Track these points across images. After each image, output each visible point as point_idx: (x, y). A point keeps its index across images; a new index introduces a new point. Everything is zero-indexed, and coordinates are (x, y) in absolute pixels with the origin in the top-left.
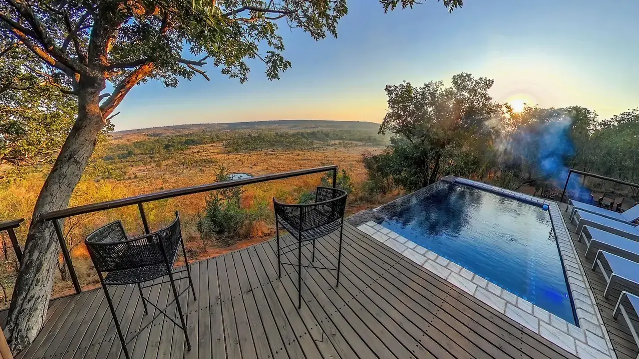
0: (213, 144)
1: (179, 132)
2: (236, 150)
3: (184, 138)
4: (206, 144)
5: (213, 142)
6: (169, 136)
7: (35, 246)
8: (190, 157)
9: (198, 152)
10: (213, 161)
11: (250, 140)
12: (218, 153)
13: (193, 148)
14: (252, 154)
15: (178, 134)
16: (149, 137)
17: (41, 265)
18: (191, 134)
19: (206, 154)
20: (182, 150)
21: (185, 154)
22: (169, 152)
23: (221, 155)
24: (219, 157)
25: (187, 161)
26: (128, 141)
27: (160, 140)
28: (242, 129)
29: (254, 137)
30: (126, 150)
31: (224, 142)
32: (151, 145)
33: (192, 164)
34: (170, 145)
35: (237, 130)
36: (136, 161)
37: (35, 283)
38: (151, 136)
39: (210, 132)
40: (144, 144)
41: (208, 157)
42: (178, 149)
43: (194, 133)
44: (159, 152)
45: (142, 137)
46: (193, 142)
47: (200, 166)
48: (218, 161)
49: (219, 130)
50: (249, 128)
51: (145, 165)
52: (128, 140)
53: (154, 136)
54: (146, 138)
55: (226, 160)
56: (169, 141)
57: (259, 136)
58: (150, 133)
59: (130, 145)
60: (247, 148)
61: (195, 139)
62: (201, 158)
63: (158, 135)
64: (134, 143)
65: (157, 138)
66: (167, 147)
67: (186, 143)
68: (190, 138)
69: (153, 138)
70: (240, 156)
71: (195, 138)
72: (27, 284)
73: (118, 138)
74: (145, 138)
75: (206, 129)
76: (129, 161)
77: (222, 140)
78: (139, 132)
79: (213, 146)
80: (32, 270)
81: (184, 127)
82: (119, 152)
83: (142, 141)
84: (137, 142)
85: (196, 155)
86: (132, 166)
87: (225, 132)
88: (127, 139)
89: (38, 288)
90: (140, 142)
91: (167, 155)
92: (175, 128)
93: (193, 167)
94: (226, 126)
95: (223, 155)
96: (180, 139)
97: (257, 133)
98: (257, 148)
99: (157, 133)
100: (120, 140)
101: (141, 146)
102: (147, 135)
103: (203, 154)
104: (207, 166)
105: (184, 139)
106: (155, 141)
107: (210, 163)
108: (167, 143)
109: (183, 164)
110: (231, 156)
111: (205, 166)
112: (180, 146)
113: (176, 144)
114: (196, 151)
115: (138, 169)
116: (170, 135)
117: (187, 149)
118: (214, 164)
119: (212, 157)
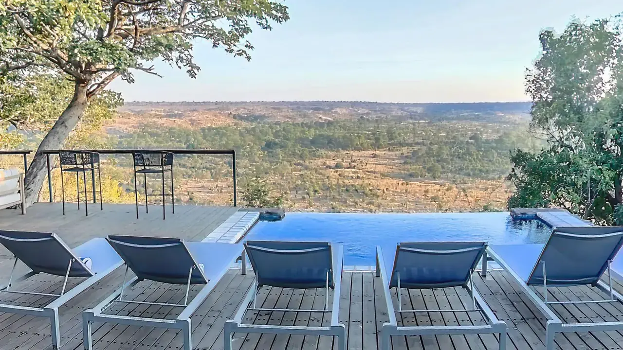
0: (377, 152)
1: (305, 116)
2: (429, 170)
3: (312, 130)
4: (359, 150)
5: (377, 145)
6: (279, 125)
7: (35, 166)
8: (314, 176)
9: (338, 166)
10: (367, 191)
11: (473, 149)
12: (384, 175)
13: (328, 157)
14: (470, 185)
15: (300, 120)
16: (235, 121)
17: (37, 175)
18: (330, 123)
19: (354, 173)
20: (301, 157)
21: (306, 168)
22: (272, 159)
23: (387, 181)
24: (383, 183)
25: (308, 184)
26: (192, 124)
27: (258, 130)
28: (459, 118)
29: (487, 141)
30: (184, 141)
31: (405, 150)
32: (237, 137)
33: (316, 191)
34: (276, 144)
35: (444, 123)
36: (199, 168)
37: (32, 182)
38: (241, 118)
39: (377, 121)
40: (224, 135)
41: (359, 182)
42: (294, 154)
43: (337, 122)
44: (250, 156)
45: (222, 118)
46: (331, 143)
47: (334, 199)
48: (379, 193)
49: (400, 119)
50: (477, 118)
51: (215, 178)
52: (192, 122)
53: (246, 119)
54: (230, 121)
55: (400, 194)
56: (276, 135)
57: (500, 141)
58: (242, 112)
59: (194, 132)
60: (461, 169)
61: (336, 135)
62: (340, 182)
63: (256, 118)
64: (203, 130)
65: (254, 125)
66: (269, 145)
67: (313, 142)
68: (326, 132)
69: (244, 124)
70: (438, 187)
71: (339, 133)
72: (28, 182)
73: (175, 116)
74: (228, 121)
75: (367, 114)
76: (184, 166)
77: (401, 145)
78: (220, 107)
79: (375, 156)
80: (32, 176)
81: (317, 106)
82: (170, 143)
83: (220, 128)
84: (210, 129)
85: (331, 173)
86: (189, 177)
87: (411, 126)
88: (190, 120)
89: (33, 185)
90: (216, 129)
91: (266, 165)
92: (297, 106)
93: (318, 200)
94: (420, 110)
95: (395, 181)
96: (303, 132)
97: (498, 132)
98: (487, 172)
99: (257, 114)
100: (177, 120)
101: (217, 138)
102: (234, 117)
103: (349, 172)
104: (350, 201)
105: (311, 134)
106: (248, 131)
107: (359, 197)
108: (271, 137)
109: (296, 189)
110: (415, 185)
111: (346, 202)
112: (298, 149)
113: (290, 144)
114: (332, 163)
115: (200, 185)
116: (281, 120)
117: (315, 155)
118: (367, 200)
119: (367, 182)
